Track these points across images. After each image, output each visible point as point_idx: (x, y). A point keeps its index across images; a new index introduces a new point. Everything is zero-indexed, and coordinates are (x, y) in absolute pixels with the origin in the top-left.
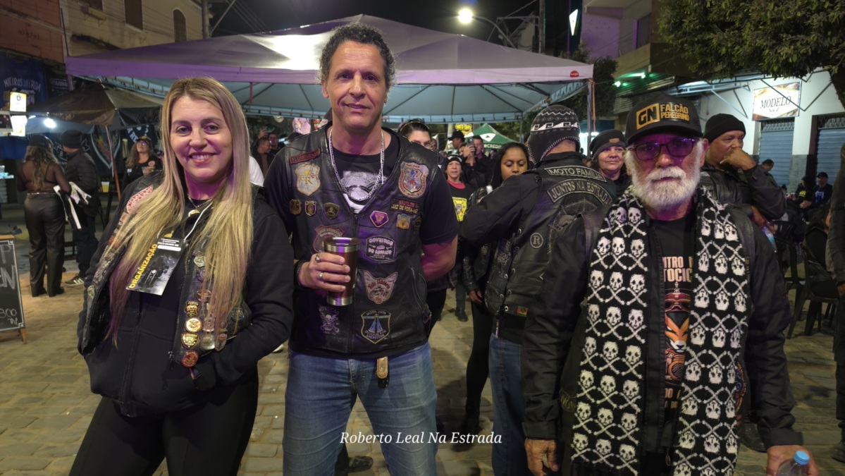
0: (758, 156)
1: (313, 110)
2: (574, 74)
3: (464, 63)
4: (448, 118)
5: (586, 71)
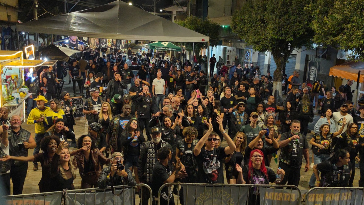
0: (270, 65)
2: (203, 40)
5: (207, 39)
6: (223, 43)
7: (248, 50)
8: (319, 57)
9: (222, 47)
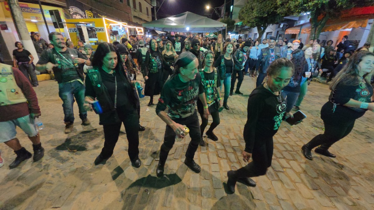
1: (176, 30)
2: (224, 26)
3: (206, 24)
4: (203, 32)
5: (226, 25)
6: (239, 33)
7: (249, 34)
8: (284, 30)
9: (238, 35)
